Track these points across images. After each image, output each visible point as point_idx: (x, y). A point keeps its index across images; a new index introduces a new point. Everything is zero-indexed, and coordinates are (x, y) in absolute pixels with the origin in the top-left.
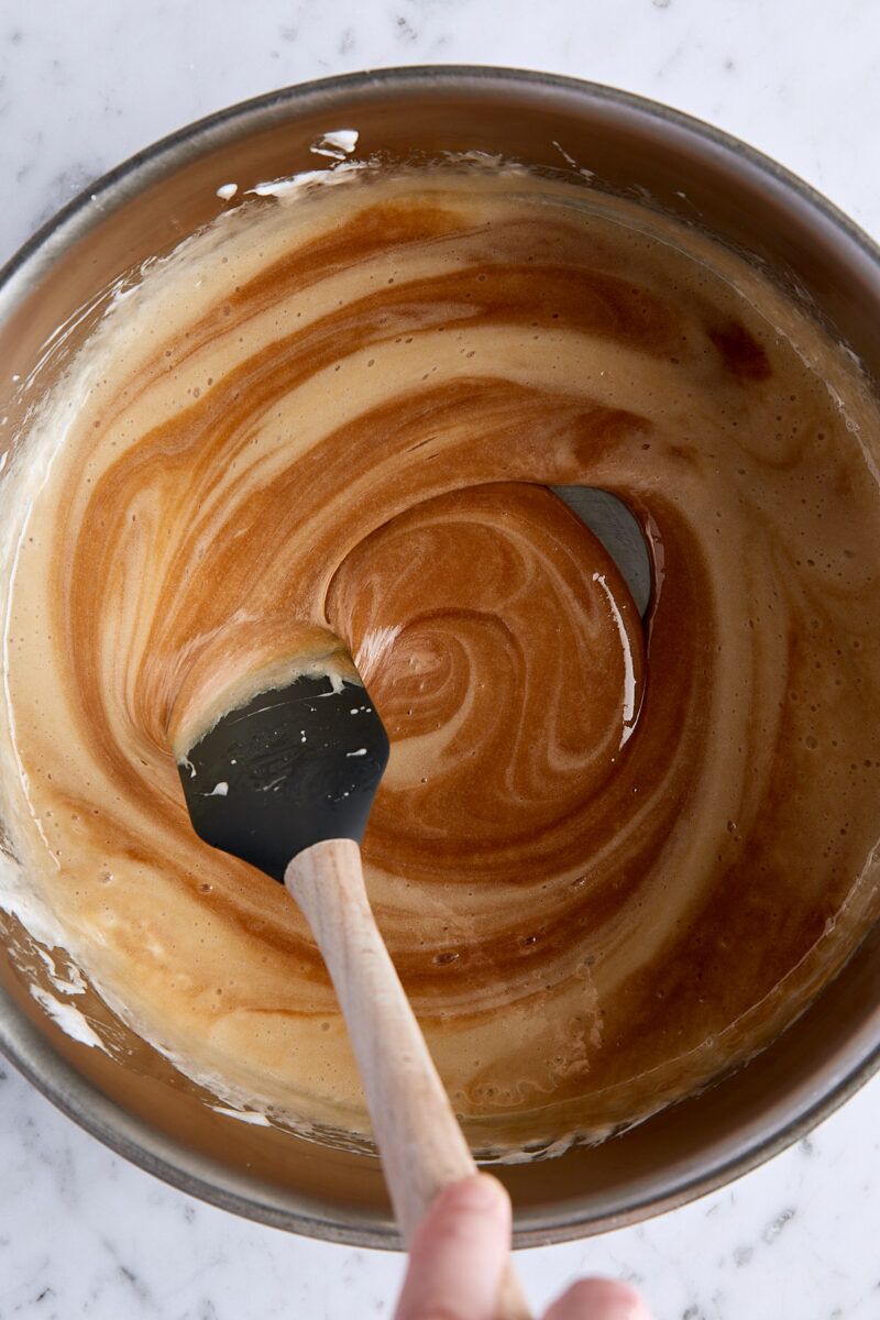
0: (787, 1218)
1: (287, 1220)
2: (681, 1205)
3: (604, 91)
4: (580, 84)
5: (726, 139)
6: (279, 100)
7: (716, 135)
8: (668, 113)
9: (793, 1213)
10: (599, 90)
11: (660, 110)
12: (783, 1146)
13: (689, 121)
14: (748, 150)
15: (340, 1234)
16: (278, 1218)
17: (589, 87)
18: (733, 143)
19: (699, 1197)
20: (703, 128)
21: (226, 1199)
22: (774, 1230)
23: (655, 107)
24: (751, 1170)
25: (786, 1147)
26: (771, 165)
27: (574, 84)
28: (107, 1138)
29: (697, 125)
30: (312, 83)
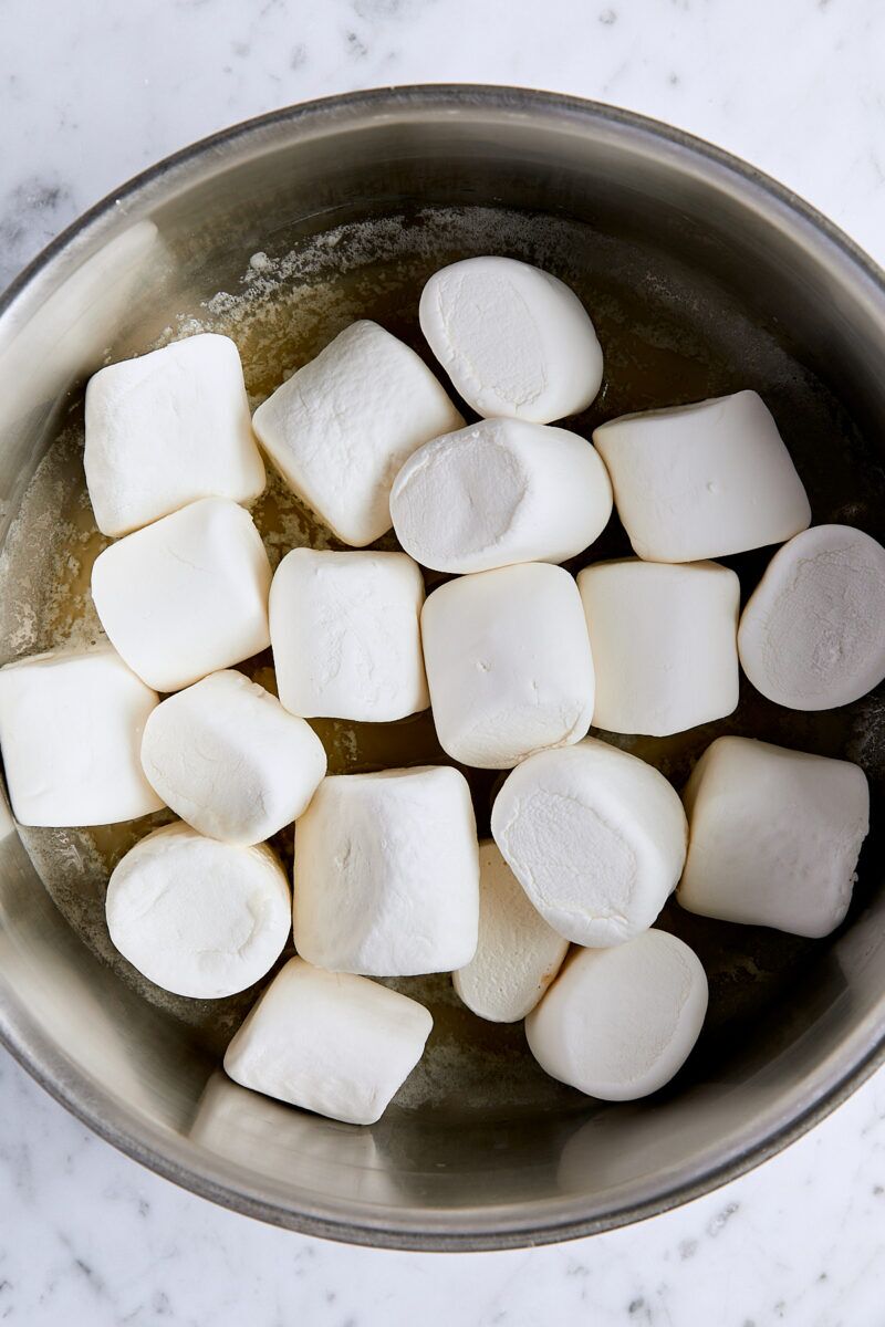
0: (731, 1211)
1: (275, 1214)
2: (665, 1211)
3: (624, 116)
4: (601, 108)
5: (742, 166)
6: (304, 112)
7: (733, 162)
8: (686, 139)
9: (737, 1207)
10: (619, 115)
11: (678, 135)
12: (766, 1155)
13: (707, 148)
14: (764, 179)
15: (328, 1230)
16: (266, 1212)
17: (610, 111)
18: (749, 171)
19: (683, 1203)
20: (720, 155)
21: (217, 1191)
22: (718, 1224)
23: (673, 133)
24: (735, 1178)
25: (770, 1157)
26: (785, 193)
27: (595, 107)
28: (100, 1128)
29: (714, 151)
30: (337, 97)
